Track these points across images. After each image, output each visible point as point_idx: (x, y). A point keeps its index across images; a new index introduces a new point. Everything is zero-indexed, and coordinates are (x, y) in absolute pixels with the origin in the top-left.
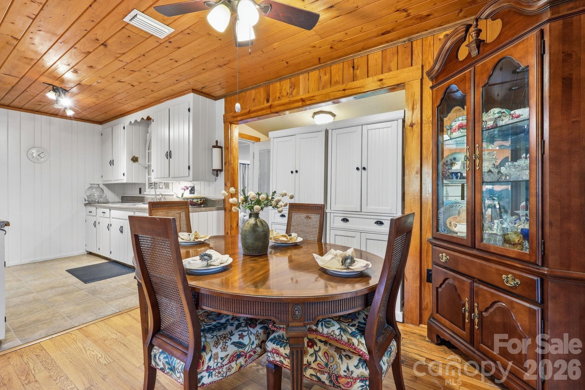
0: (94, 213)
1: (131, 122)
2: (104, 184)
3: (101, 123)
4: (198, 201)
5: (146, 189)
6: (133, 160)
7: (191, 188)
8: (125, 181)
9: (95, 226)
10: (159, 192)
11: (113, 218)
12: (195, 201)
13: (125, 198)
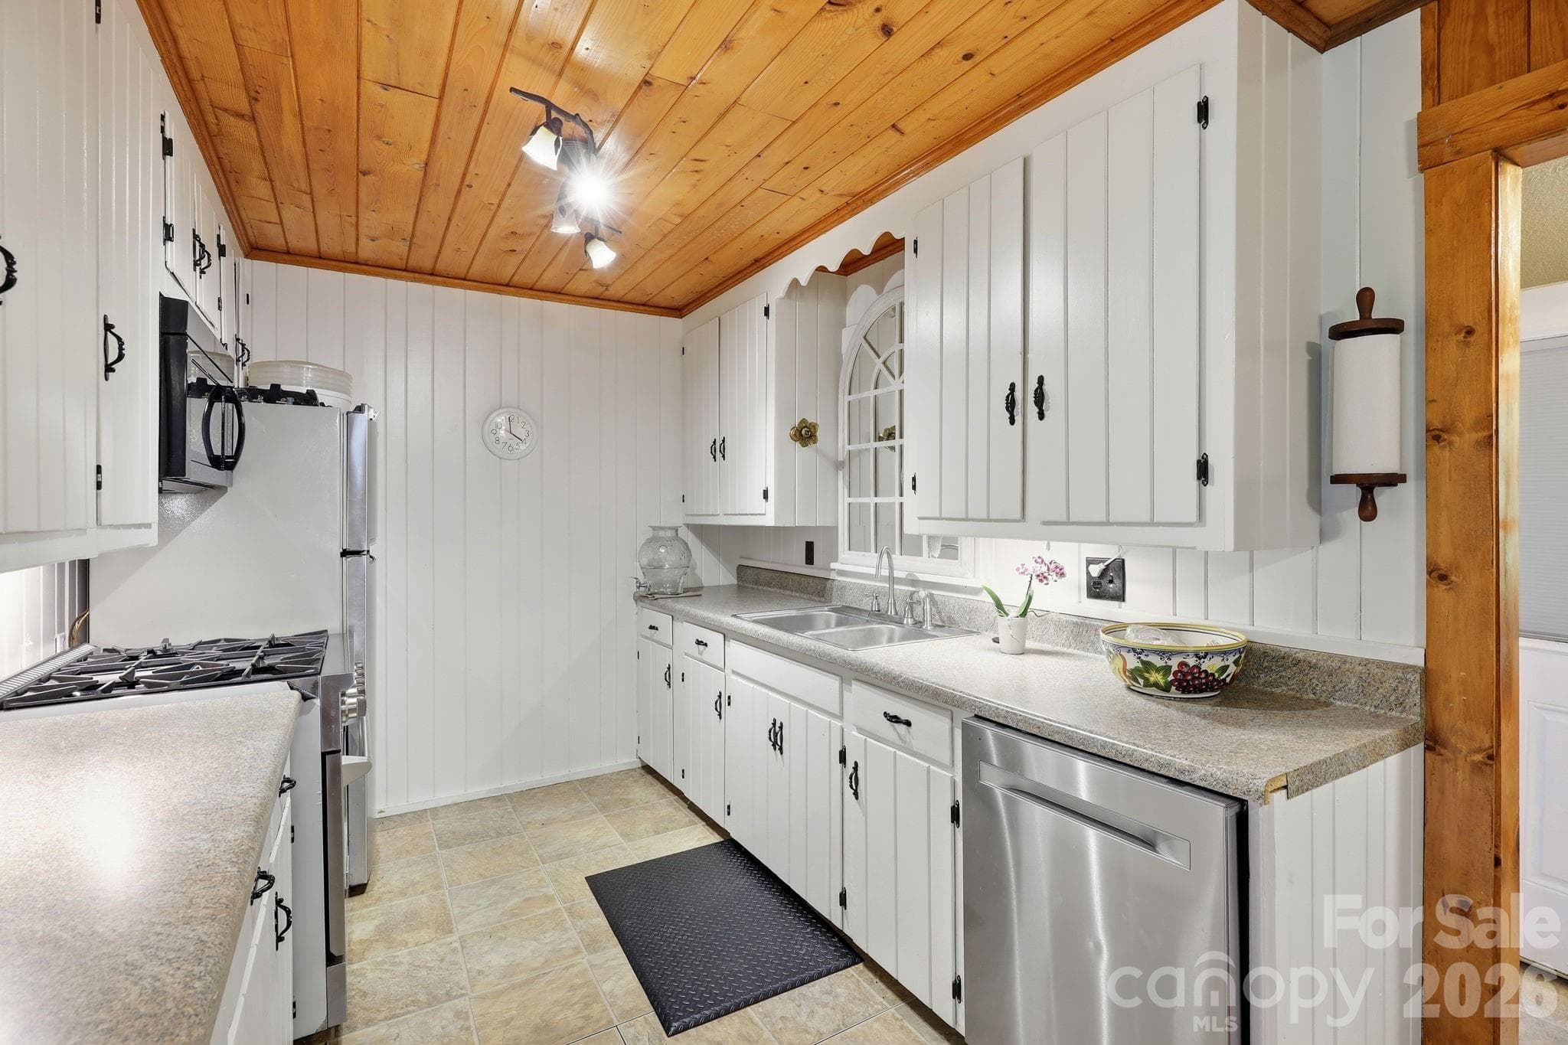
0: (664, 634)
1: (795, 283)
2: (688, 526)
3: (678, 311)
4: (1224, 669)
5: (840, 549)
6: (801, 435)
7: (1102, 566)
8: (769, 521)
9: (669, 684)
10: (904, 565)
11: (734, 672)
12: (1211, 665)
13: (749, 571)
